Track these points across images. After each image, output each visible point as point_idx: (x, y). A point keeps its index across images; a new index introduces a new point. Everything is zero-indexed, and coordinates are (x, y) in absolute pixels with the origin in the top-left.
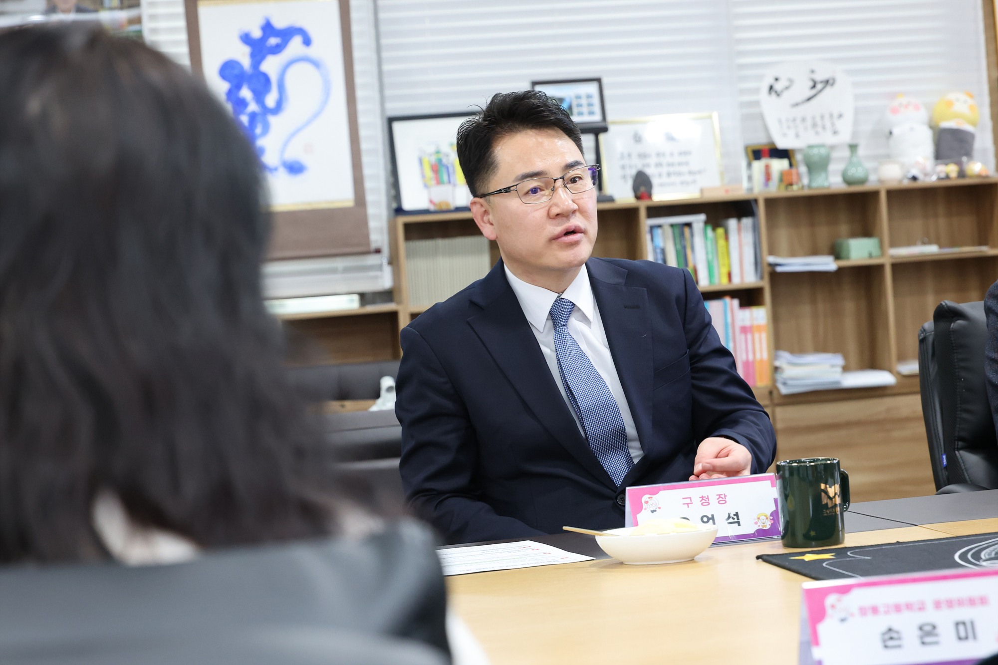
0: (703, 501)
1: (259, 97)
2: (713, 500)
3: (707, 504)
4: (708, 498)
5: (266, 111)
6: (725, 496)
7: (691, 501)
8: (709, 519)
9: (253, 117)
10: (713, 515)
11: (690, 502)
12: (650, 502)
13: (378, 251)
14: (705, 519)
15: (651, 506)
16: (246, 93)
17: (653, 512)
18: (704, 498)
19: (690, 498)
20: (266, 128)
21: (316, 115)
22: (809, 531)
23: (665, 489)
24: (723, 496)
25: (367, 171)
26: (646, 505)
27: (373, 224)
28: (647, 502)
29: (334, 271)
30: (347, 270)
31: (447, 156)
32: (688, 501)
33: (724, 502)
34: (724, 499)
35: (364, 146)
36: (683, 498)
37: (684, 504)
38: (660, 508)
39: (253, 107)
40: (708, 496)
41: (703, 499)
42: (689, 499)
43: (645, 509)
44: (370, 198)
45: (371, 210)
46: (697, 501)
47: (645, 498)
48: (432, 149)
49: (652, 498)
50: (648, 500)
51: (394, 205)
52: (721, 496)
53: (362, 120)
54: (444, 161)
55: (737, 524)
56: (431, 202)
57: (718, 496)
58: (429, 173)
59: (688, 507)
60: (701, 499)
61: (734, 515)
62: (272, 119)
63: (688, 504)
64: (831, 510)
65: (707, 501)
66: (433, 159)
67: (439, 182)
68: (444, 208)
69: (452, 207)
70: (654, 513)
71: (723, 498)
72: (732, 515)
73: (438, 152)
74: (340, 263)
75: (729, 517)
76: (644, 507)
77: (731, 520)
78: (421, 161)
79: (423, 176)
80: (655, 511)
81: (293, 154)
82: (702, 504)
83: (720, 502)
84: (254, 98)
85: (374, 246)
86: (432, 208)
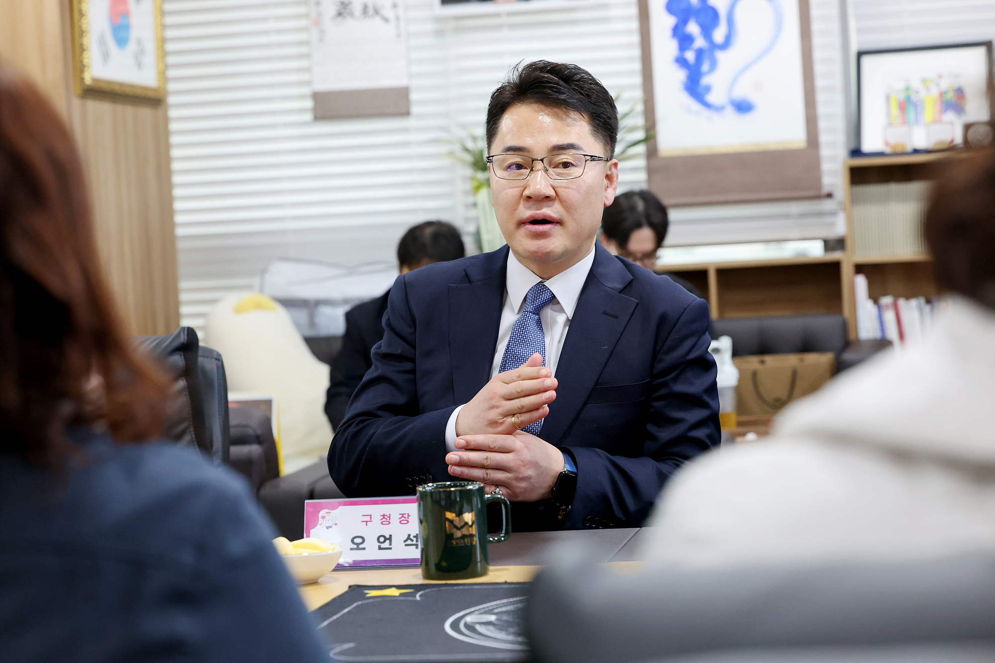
0: (384, 520)
1: (707, 31)
2: (395, 519)
3: (388, 523)
4: (389, 517)
5: (714, 47)
6: (409, 516)
7: (371, 519)
8: (386, 539)
9: (700, 53)
10: (391, 536)
11: (369, 520)
12: (327, 518)
13: (830, 196)
14: (382, 539)
15: (327, 521)
16: (693, 28)
17: (328, 528)
18: (386, 517)
19: (371, 516)
20: (714, 65)
21: (767, 51)
22: (440, 562)
23: (345, 504)
24: (406, 516)
25: (822, 110)
26: (322, 520)
27: (826, 166)
28: (323, 517)
29: (787, 216)
30: (803, 215)
31: (917, 92)
32: (368, 518)
33: (406, 522)
34: (407, 519)
35: (820, 82)
36: (363, 516)
37: (362, 522)
38: (336, 524)
39: (700, 42)
40: (390, 515)
41: (384, 518)
42: (369, 517)
43: (321, 524)
44: (824, 138)
45: (825, 152)
46: (377, 519)
47: (323, 513)
48: (901, 85)
49: (330, 513)
50: (325, 515)
51: (853, 146)
52: (404, 515)
53: (818, 55)
54: (914, 98)
55: (415, 547)
56: (887, 144)
57: (401, 516)
58: (895, 111)
59: (367, 525)
60: (382, 517)
61: (414, 537)
62: (720, 56)
63: (367, 522)
64: (458, 541)
65: (388, 520)
66: (902, 96)
67: (905, 122)
68: (899, 150)
69: (909, 148)
70: (330, 529)
71: (405, 518)
72: (412, 537)
73: (908, 89)
74: (795, 208)
75: (409, 538)
76: (320, 522)
77: (409, 542)
78: (888, 98)
79: (889, 114)
80: (331, 527)
81: (741, 92)
82: (382, 523)
83: (402, 522)
84: (701, 33)
85: (826, 190)
86: (888, 150)
